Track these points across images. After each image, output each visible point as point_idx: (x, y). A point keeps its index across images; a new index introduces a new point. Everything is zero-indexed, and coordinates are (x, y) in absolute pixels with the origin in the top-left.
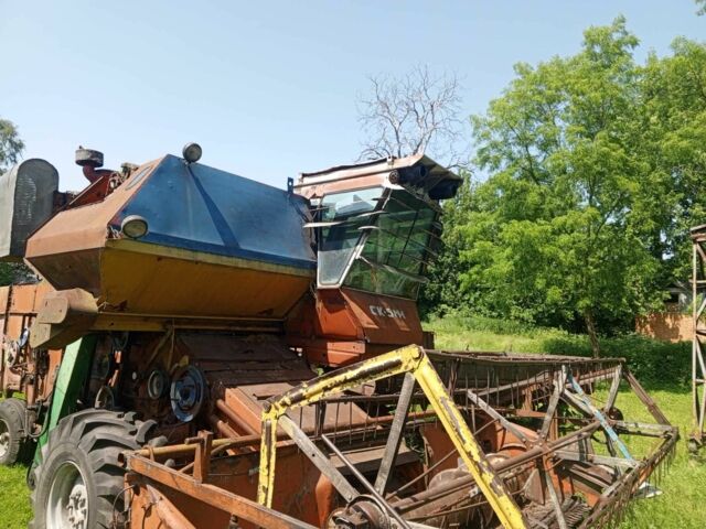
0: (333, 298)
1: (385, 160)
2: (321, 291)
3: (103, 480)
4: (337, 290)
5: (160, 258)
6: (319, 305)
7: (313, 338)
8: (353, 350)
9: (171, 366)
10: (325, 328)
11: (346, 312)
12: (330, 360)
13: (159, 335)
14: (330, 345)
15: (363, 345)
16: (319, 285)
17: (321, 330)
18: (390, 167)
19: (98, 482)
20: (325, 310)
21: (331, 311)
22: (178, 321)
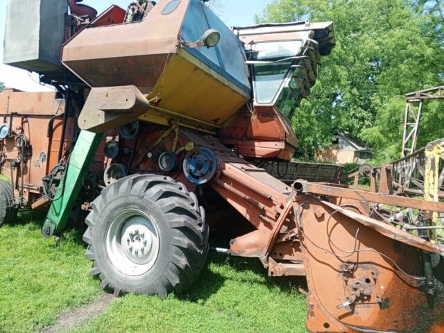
0: (266, 113)
1: (304, 23)
2: (257, 107)
3: (173, 218)
4: (271, 107)
5: (197, 68)
6: (254, 117)
7: (245, 139)
8: (275, 147)
9: (176, 149)
10: (256, 132)
11: (274, 123)
12: (256, 153)
13: (167, 128)
14: (257, 144)
15: (283, 144)
16: (255, 104)
17: (252, 134)
18: (307, 28)
19: (169, 219)
20: (258, 121)
21: (262, 122)
22: (182, 120)
